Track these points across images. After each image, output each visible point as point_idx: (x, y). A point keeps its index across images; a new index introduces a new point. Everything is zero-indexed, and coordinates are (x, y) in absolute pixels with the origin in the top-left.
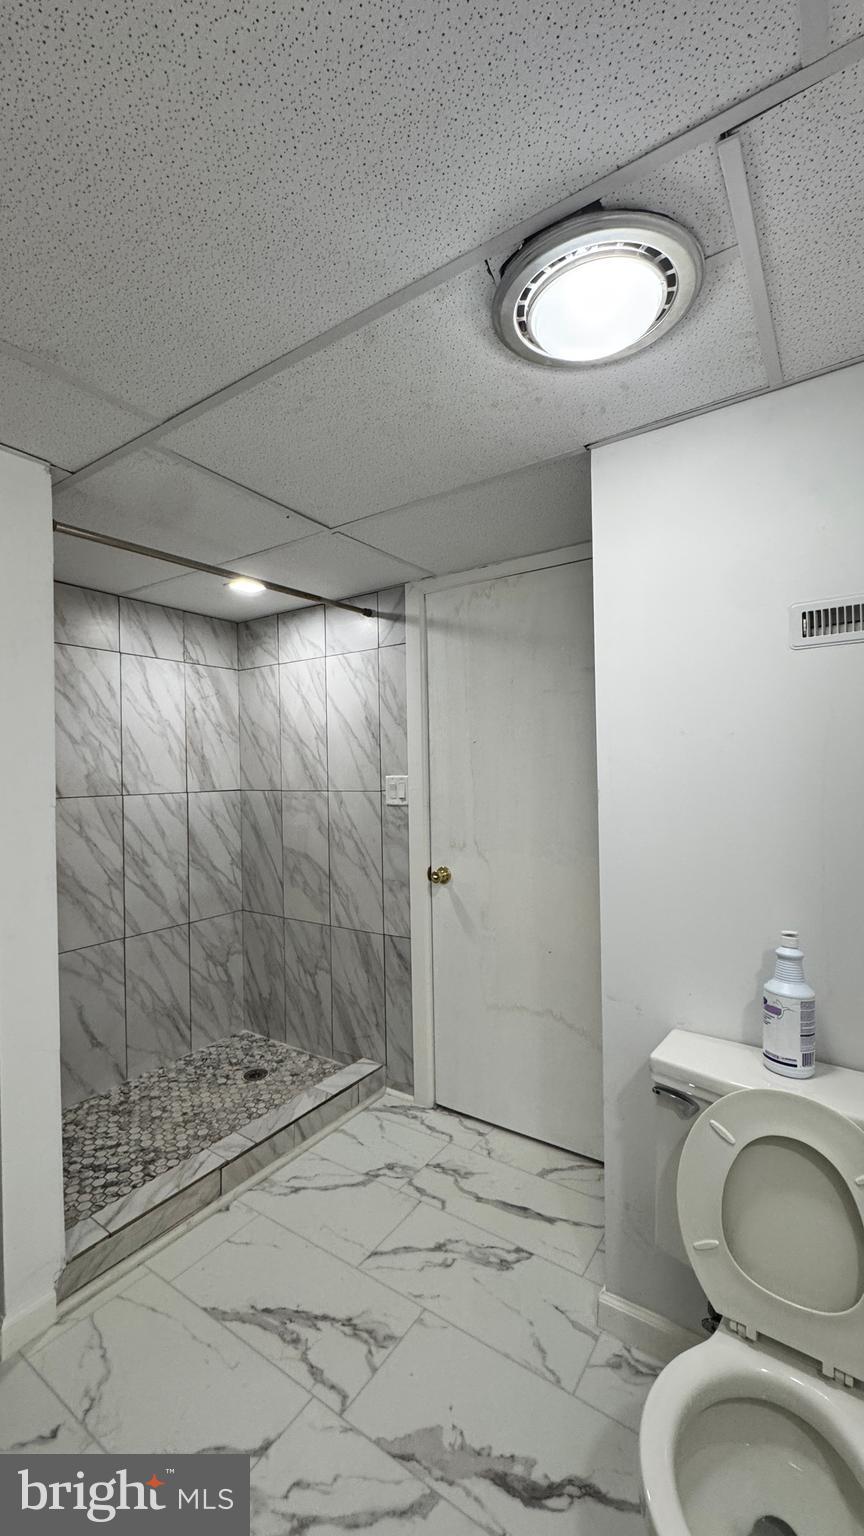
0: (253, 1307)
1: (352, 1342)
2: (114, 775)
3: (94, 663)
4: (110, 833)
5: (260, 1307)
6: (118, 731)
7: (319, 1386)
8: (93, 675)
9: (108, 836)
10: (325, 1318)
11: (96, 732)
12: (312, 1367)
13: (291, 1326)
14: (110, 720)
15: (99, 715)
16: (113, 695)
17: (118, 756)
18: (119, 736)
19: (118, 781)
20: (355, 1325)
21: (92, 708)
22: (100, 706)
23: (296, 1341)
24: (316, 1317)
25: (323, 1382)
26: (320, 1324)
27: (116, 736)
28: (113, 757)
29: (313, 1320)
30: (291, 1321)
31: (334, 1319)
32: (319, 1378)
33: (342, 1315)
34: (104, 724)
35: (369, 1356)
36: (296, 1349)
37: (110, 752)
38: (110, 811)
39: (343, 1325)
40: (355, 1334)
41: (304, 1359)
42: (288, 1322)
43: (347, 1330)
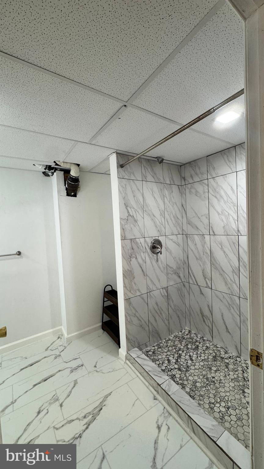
0: (105, 405)
1: (73, 436)
2: (234, 226)
3: (225, 180)
4: (232, 251)
5: (103, 408)
6: (236, 208)
7: (66, 421)
8: (225, 186)
9: (232, 252)
10: (87, 428)
11: (227, 209)
12: (73, 421)
13: (91, 416)
14: (233, 203)
15: (227, 201)
16: (234, 192)
17: (236, 218)
18: (236, 209)
19: (236, 229)
20: (77, 439)
21: (225, 199)
22: (228, 197)
23: (85, 417)
24: (89, 425)
25: (67, 423)
26: (86, 426)
27: (235, 210)
28: (234, 219)
29: (88, 425)
30: (93, 416)
31: (84, 431)
32: (68, 422)
33: (84, 435)
34: (230, 205)
35: (63, 441)
36: (82, 417)
37: (233, 217)
38: (233, 242)
39: (80, 434)
40: (74, 438)
41: (78, 419)
42: (93, 415)
43: (77, 435)
